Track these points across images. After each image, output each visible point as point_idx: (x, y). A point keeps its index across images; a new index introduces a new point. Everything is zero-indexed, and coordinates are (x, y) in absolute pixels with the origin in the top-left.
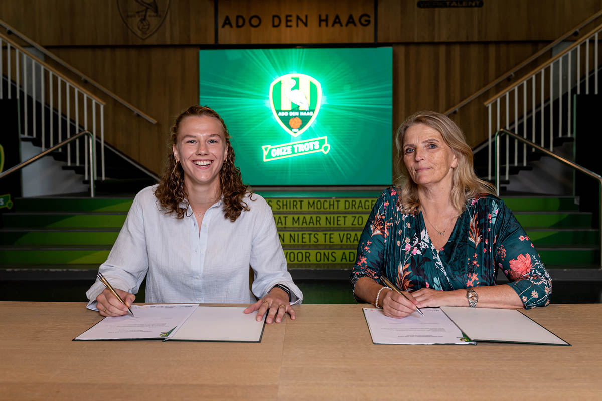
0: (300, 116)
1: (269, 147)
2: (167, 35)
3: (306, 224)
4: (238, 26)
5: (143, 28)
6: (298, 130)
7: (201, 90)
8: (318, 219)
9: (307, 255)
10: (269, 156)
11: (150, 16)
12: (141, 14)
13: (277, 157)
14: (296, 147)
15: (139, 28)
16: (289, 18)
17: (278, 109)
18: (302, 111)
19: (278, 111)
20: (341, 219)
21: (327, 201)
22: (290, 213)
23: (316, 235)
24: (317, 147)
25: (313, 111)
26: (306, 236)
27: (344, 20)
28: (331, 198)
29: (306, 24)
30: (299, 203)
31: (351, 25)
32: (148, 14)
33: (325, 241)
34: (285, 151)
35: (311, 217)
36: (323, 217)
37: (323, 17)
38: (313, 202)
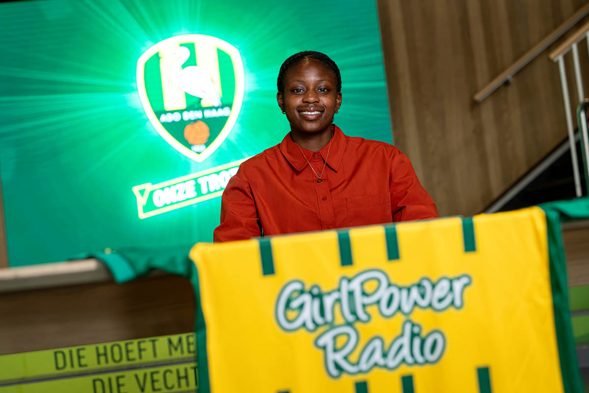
0: (204, 119)
1: (148, 187)
6: (203, 147)
10: (150, 206)
13: (166, 205)
14: (202, 182)
17: (158, 109)
18: (208, 108)
19: (158, 114)
25: (230, 106)
34: (181, 191)
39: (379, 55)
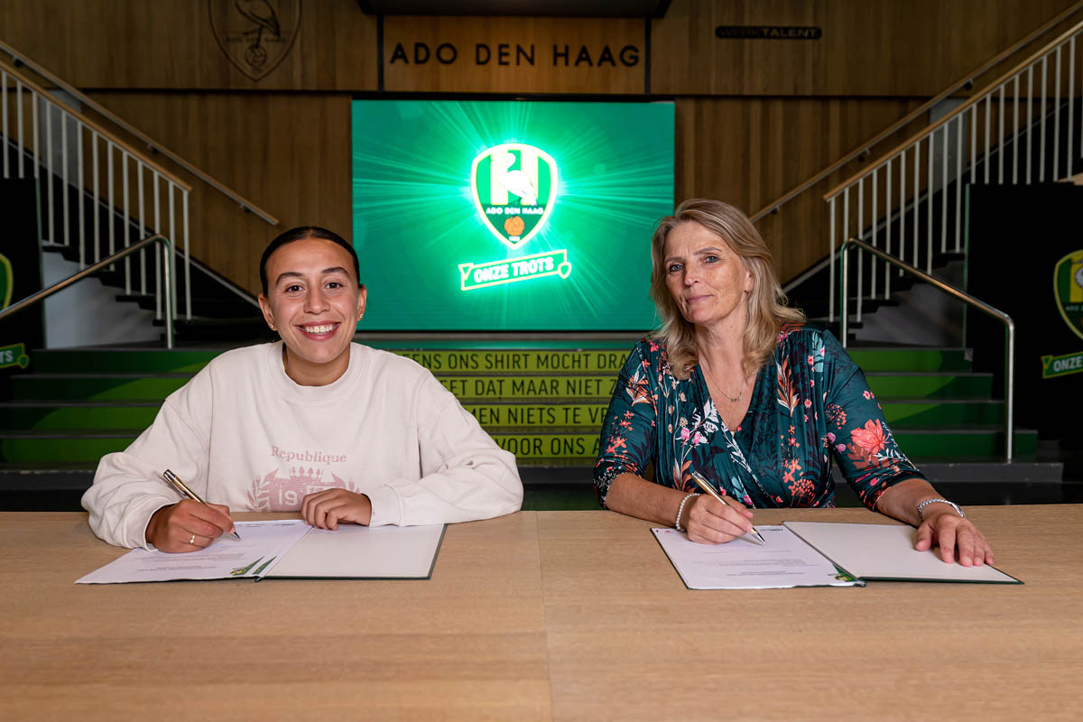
0: (521, 215)
1: (471, 266)
2: (297, 73)
3: (535, 393)
4: (418, 62)
5: (254, 61)
6: (518, 238)
7: (355, 169)
8: (555, 384)
9: (538, 443)
10: (471, 281)
11: (267, 40)
12: (250, 36)
13: (483, 282)
14: (515, 266)
15: (248, 61)
16: (504, 50)
17: (485, 202)
18: (525, 206)
19: (485, 206)
20: (593, 384)
21: (568, 356)
22: (507, 375)
23: (551, 411)
24: (550, 266)
25: (544, 206)
26: (536, 413)
27: (595, 55)
28: (575, 350)
29: (531, 61)
30: (523, 358)
31: (607, 65)
32: (263, 37)
33: (566, 422)
34: (497, 272)
35: (543, 382)
36: (563, 381)
37: (561, 50)
38: (547, 357)
39: (671, 177)
